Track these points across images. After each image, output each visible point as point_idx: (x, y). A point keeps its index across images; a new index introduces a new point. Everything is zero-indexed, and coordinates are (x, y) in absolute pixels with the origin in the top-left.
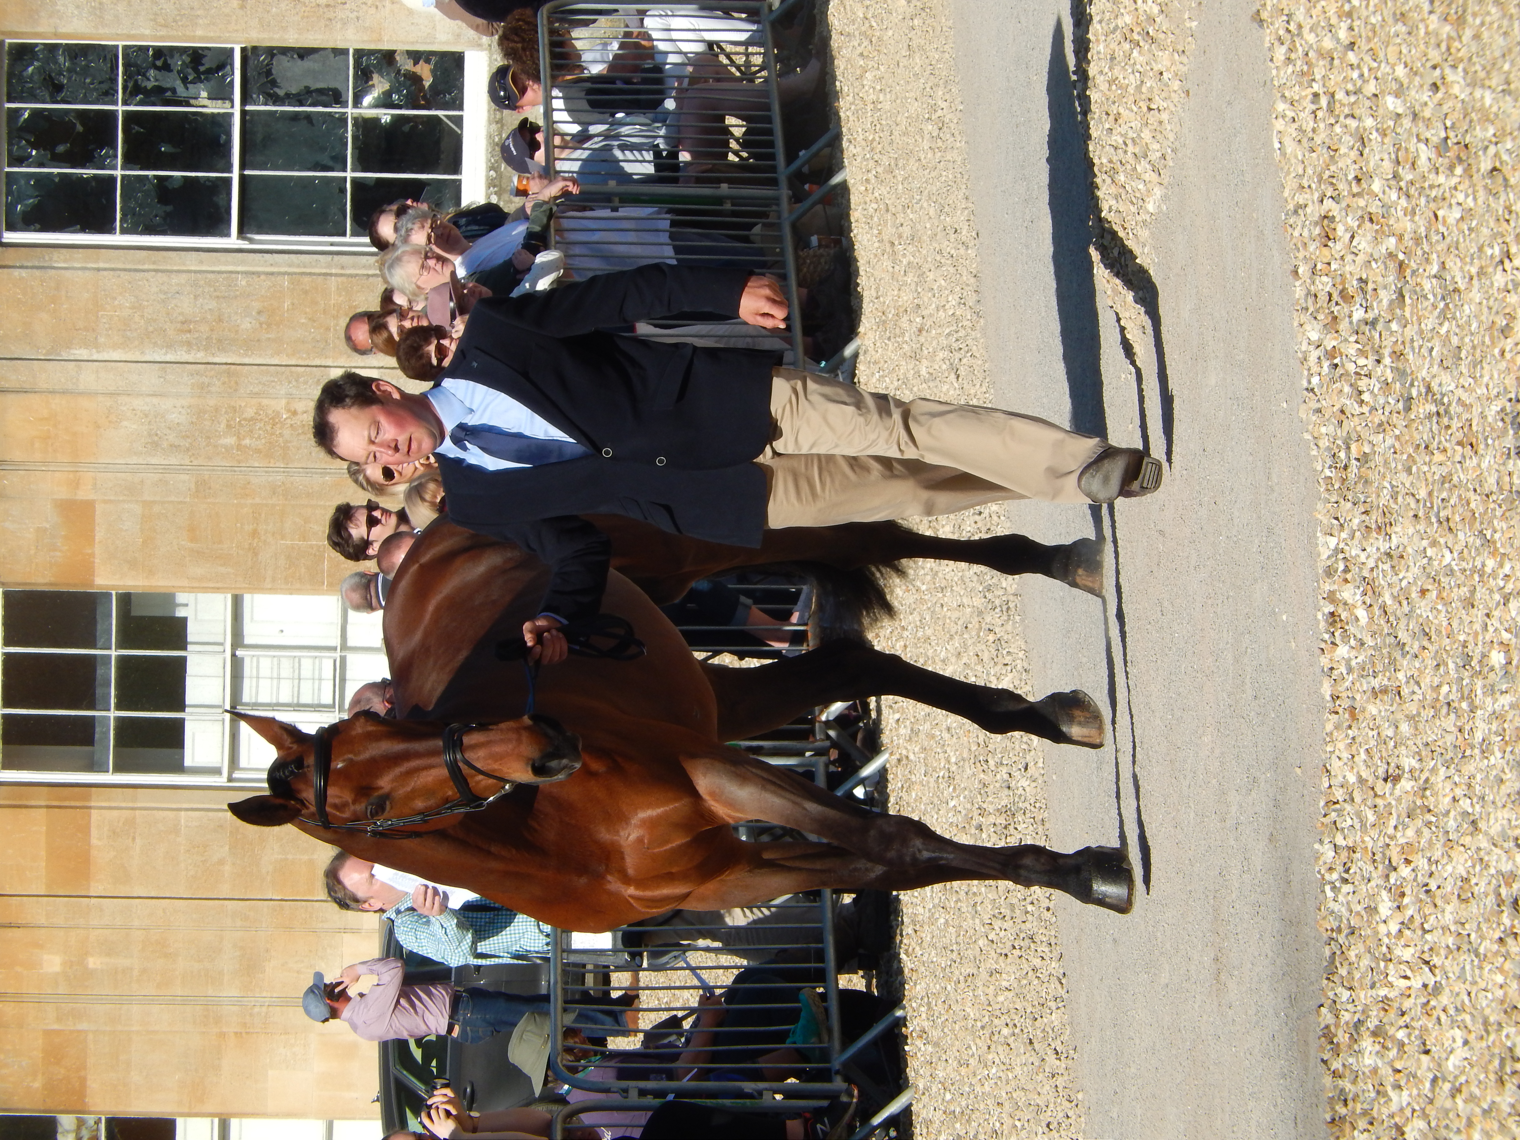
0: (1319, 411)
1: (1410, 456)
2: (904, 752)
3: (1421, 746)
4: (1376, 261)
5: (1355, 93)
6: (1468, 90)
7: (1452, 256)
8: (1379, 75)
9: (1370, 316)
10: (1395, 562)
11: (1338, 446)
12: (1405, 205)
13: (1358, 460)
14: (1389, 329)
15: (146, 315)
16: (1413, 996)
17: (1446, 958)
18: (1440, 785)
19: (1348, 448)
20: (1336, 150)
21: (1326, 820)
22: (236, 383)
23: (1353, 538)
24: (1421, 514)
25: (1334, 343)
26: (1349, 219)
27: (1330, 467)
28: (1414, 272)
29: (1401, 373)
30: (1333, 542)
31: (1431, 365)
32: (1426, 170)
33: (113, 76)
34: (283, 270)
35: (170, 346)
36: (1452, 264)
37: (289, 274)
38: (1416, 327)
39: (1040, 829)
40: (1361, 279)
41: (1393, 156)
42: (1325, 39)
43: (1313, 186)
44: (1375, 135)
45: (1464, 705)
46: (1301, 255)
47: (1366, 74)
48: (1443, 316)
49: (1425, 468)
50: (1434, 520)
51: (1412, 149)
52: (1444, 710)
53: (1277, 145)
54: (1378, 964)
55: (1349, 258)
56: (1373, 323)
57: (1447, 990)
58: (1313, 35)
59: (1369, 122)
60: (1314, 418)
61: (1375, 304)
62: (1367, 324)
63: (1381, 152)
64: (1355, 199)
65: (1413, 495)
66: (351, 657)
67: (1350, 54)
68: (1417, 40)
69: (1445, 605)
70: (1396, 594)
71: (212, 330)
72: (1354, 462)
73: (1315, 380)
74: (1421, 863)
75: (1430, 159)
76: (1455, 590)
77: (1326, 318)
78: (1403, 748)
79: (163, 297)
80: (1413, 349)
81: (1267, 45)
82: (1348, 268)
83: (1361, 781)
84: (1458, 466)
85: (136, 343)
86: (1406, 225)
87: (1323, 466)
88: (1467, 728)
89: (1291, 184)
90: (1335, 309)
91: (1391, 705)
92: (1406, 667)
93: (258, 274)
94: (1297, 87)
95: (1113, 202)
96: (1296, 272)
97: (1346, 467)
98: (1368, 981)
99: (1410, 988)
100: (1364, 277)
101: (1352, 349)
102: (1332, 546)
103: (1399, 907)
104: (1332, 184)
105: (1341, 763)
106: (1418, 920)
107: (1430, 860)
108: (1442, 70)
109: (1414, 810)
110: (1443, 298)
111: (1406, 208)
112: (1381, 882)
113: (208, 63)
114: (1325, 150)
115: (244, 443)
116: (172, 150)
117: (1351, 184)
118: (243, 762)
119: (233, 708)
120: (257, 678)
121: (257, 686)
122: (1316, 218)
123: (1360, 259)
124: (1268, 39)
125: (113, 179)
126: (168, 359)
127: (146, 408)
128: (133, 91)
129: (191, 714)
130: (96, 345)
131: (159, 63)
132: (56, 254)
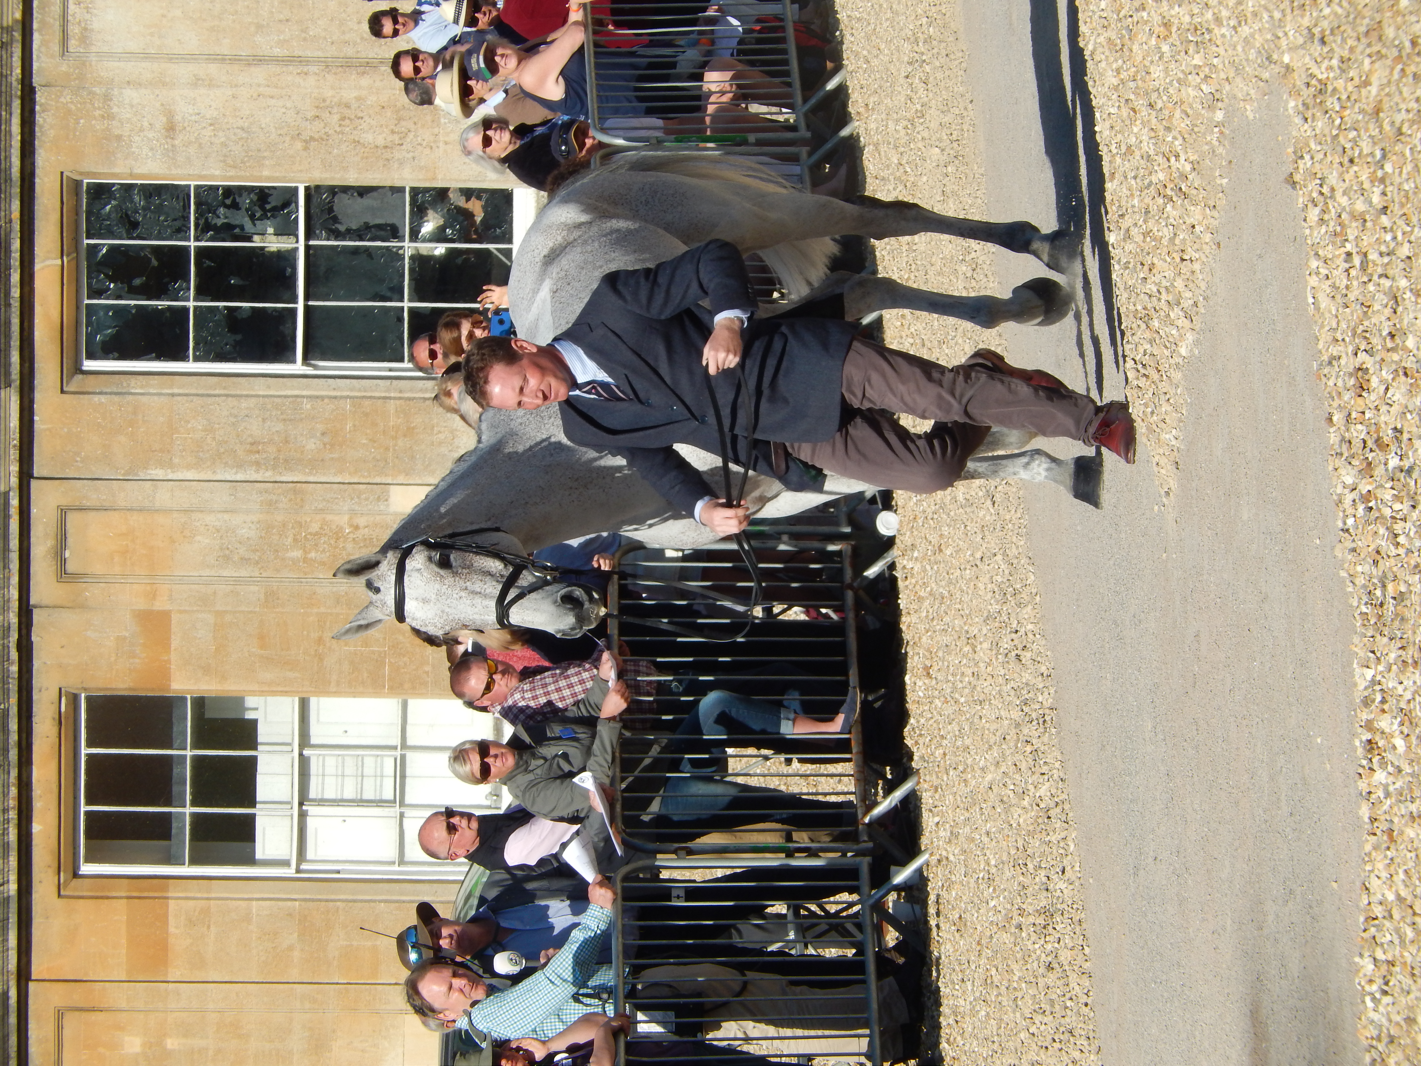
0: (1354, 550)
2: (944, 853)
4: (1411, 413)
5: (1388, 254)
8: (1413, 238)
9: (1406, 464)
11: (1374, 584)
13: (1394, 598)
15: (217, 437)
19: (1384, 586)
20: (1369, 307)
21: (1365, 935)
22: (302, 500)
23: (1390, 671)
25: (1369, 488)
26: (1383, 372)
27: (1366, 603)
30: (1369, 674)
33: (185, 214)
34: (344, 397)
35: (240, 466)
37: (351, 398)
39: (1077, 930)
40: (1395, 428)
42: (1358, 202)
43: (1347, 339)
44: (1408, 295)
46: (1335, 404)
47: (1400, 237)
53: (1311, 300)
55: (1384, 408)
56: (1409, 471)
58: (1346, 198)
59: (1403, 283)
60: (1350, 557)
61: (1410, 453)
62: (1402, 471)
63: (1414, 311)
64: (1390, 354)
66: (413, 755)
67: (1383, 218)
71: (279, 451)
72: (1391, 600)
73: (1350, 521)
77: (1361, 464)
79: (233, 420)
81: (1300, 206)
82: (1383, 418)
83: (1400, 899)
85: (209, 463)
87: (1359, 603)
89: (1325, 337)
90: (1370, 456)
93: (322, 398)
94: (1330, 247)
95: (1147, 346)
96: (1331, 420)
97: (1382, 604)
100: (1399, 426)
101: (1387, 495)
102: (1369, 678)
104: (1365, 338)
105: (1379, 882)
113: (274, 202)
114: (1359, 306)
115: (309, 556)
116: (241, 283)
117: (1385, 339)
118: (310, 855)
119: (301, 804)
120: (323, 775)
121: (323, 784)
122: (1351, 369)
123: (1395, 409)
124: (1301, 200)
125: (186, 310)
126: (238, 478)
127: (218, 523)
128: (205, 228)
129: (261, 810)
130: (171, 466)
131: (229, 201)
132: (133, 380)
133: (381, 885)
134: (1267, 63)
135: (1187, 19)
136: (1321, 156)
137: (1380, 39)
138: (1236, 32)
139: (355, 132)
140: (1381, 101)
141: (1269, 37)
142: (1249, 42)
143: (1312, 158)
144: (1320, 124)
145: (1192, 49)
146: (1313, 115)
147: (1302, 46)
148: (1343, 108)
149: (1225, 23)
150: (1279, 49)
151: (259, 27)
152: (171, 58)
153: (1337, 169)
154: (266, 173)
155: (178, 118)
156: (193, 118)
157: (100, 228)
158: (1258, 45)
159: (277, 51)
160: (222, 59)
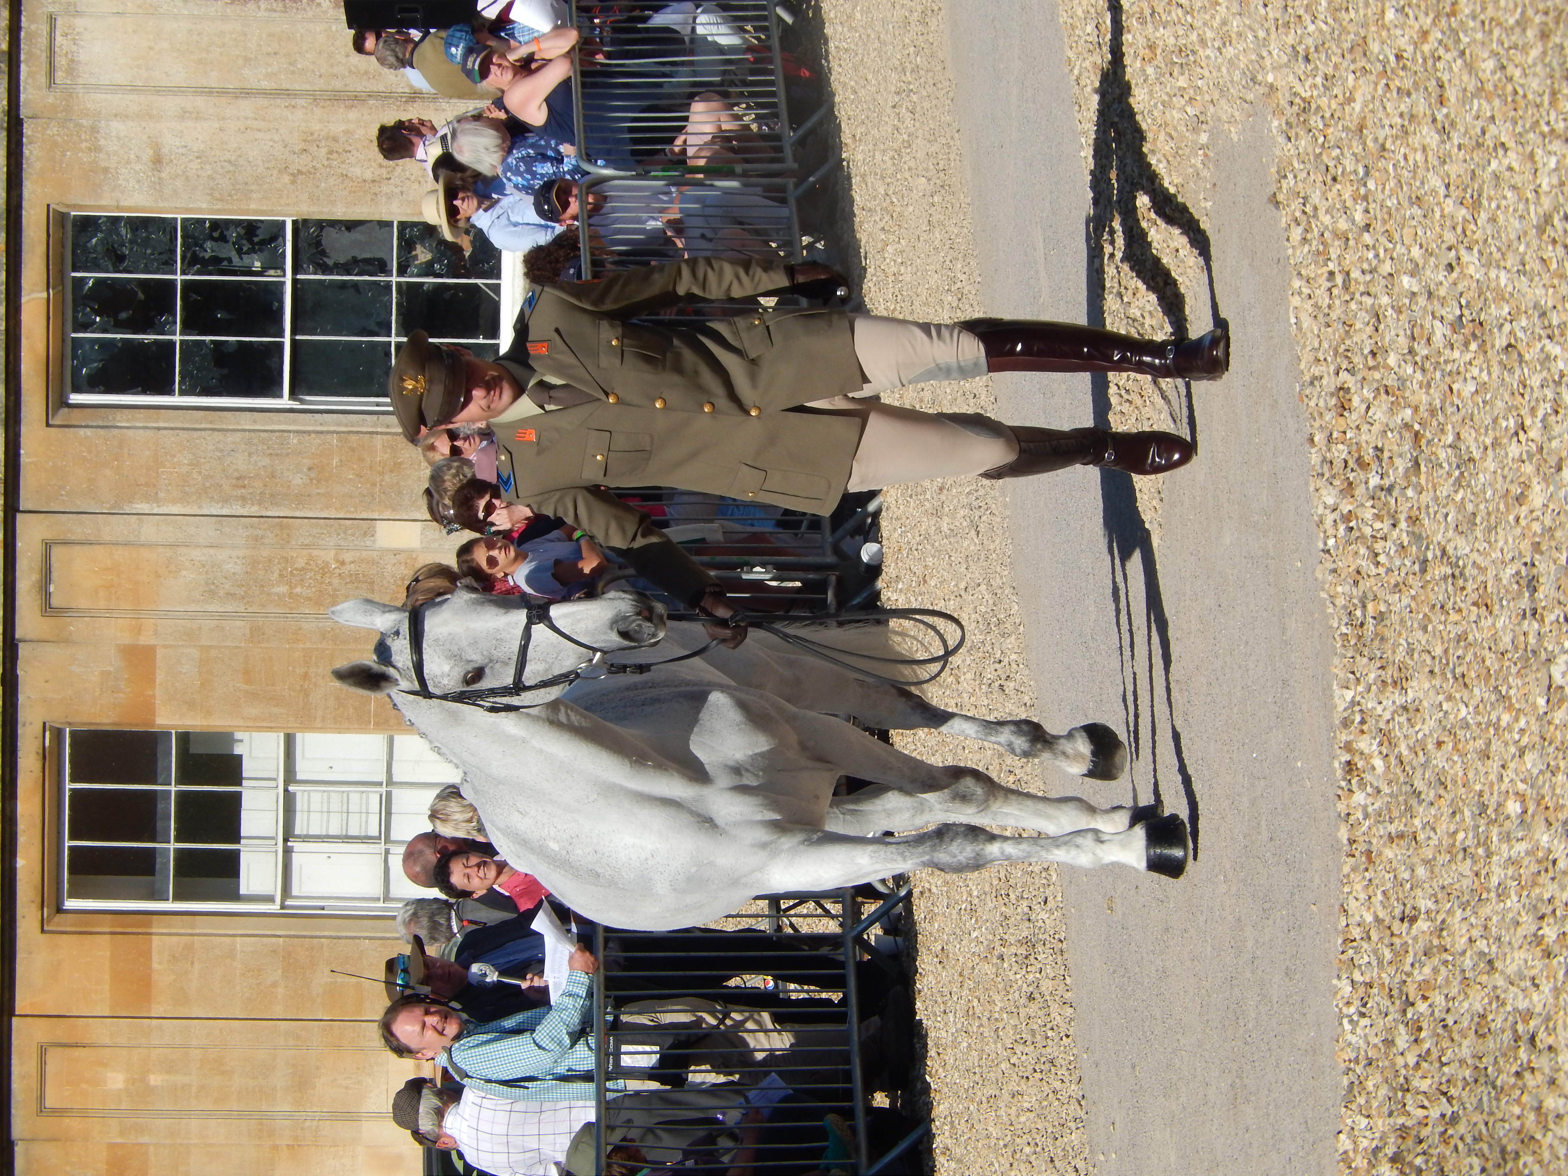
0: (1335, 571)
1: (1425, 615)
2: (927, 885)
3: (1436, 889)
4: (1392, 431)
5: (1370, 272)
6: (1483, 270)
7: (1467, 427)
8: (1395, 255)
9: (1386, 482)
10: (1411, 714)
11: (1354, 605)
12: (1420, 378)
13: (1374, 618)
14: (1405, 495)
15: (203, 471)
16: (1430, 1125)
17: (1463, 1089)
18: (1457, 926)
19: (1364, 607)
20: (1351, 326)
21: (1344, 957)
22: (288, 535)
23: (1369, 691)
24: (1436, 670)
25: (1350, 507)
26: (1365, 391)
27: (1347, 624)
28: (1429, 442)
29: (1417, 538)
30: (1349, 695)
31: (1447, 530)
32: (1441, 346)
33: (172, 247)
34: (331, 429)
35: (225, 500)
36: (1467, 435)
37: (337, 432)
38: (1431, 493)
39: (1059, 960)
40: (1376, 447)
41: (1409, 332)
42: (1341, 220)
43: (1329, 359)
44: (1390, 312)
45: (1480, 851)
46: (1316, 424)
47: (1382, 254)
48: (1458, 484)
49: (1441, 627)
50: (1449, 675)
51: (1427, 325)
52: (1460, 856)
53: (1293, 321)
54: (1396, 1094)
55: (1365, 427)
56: (1390, 490)
57: (1464, 1120)
58: (1328, 216)
59: (1385, 300)
60: (1330, 578)
61: (1391, 472)
62: (1382, 489)
63: (1396, 328)
64: (1371, 372)
65: (1429, 652)
66: (396, 792)
67: (1366, 235)
68: (1432, 223)
69: (1460, 756)
70: (1412, 745)
71: (265, 486)
72: (1371, 620)
73: (1331, 542)
74: (1438, 999)
75: (1445, 336)
76: (1471, 742)
77: (1342, 484)
78: (1419, 890)
79: (219, 454)
80: (1428, 514)
81: (1284, 226)
82: (1363, 437)
83: (1378, 920)
84: (1474, 625)
85: (194, 497)
86: (1422, 398)
87: (1339, 623)
88: (1483, 872)
89: (1307, 357)
90: (1351, 476)
91: (1408, 849)
92: (1422, 814)
93: (309, 433)
94: (1313, 266)
96: (1312, 440)
97: (1362, 625)
98: (1385, 1110)
99: (1427, 1117)
100: (1380, 445)
101: (1368, 514)
102: (1348, 698)
103: (1416, 1041)
104: (1347, 357)
105: (1358, 904)
106: (1435, 1054)
107: (1447, 996)
108: (1457, 251)
109: (1431, 949)
110: (1458, 467)
111: (1422, 381)
112: (1397, 1016)
113: (261, 235)
114: (1340, 325)
115: (295, 591)
116: (228, 317)
117: (1366, 358)
118: (295, 891)
119: (286, 840)
120: (309, 811)
121: (309, 820)
122: (1332, 389)
123: (1376, 428)
124: (1284, 220)
125: (172, 344)
126: (224, 513)
127: (203, 558)
128: (192, 261)
129: (246, 845)
130: (157, 500)
131: (216, 235)
132: (119, 414)
133: (366, 921)
134: (1251, 84)
135: (1172, 41)
136: (1304, 175)
137: (1365, 54)
138: (1221, 53)
139: (343, 166)
140: (1365, 117)
141: (1254, 57)
142: (1233, 63)
143: (1295, 177)
144: (1303, 143)
145: (1176, 70)
146: (1297, 134)
148: (1326, 125)
149: (1209, 44)
150: (1263, 69)
151: (247, 60)
152: (158, 90)
153: (1320, 188)
154: (253, 206)
155: (165, 151)
156: (180, 151)
157: (86, 261)
158: (1242, 66)
159: (265, 84)
160: (209, 92)
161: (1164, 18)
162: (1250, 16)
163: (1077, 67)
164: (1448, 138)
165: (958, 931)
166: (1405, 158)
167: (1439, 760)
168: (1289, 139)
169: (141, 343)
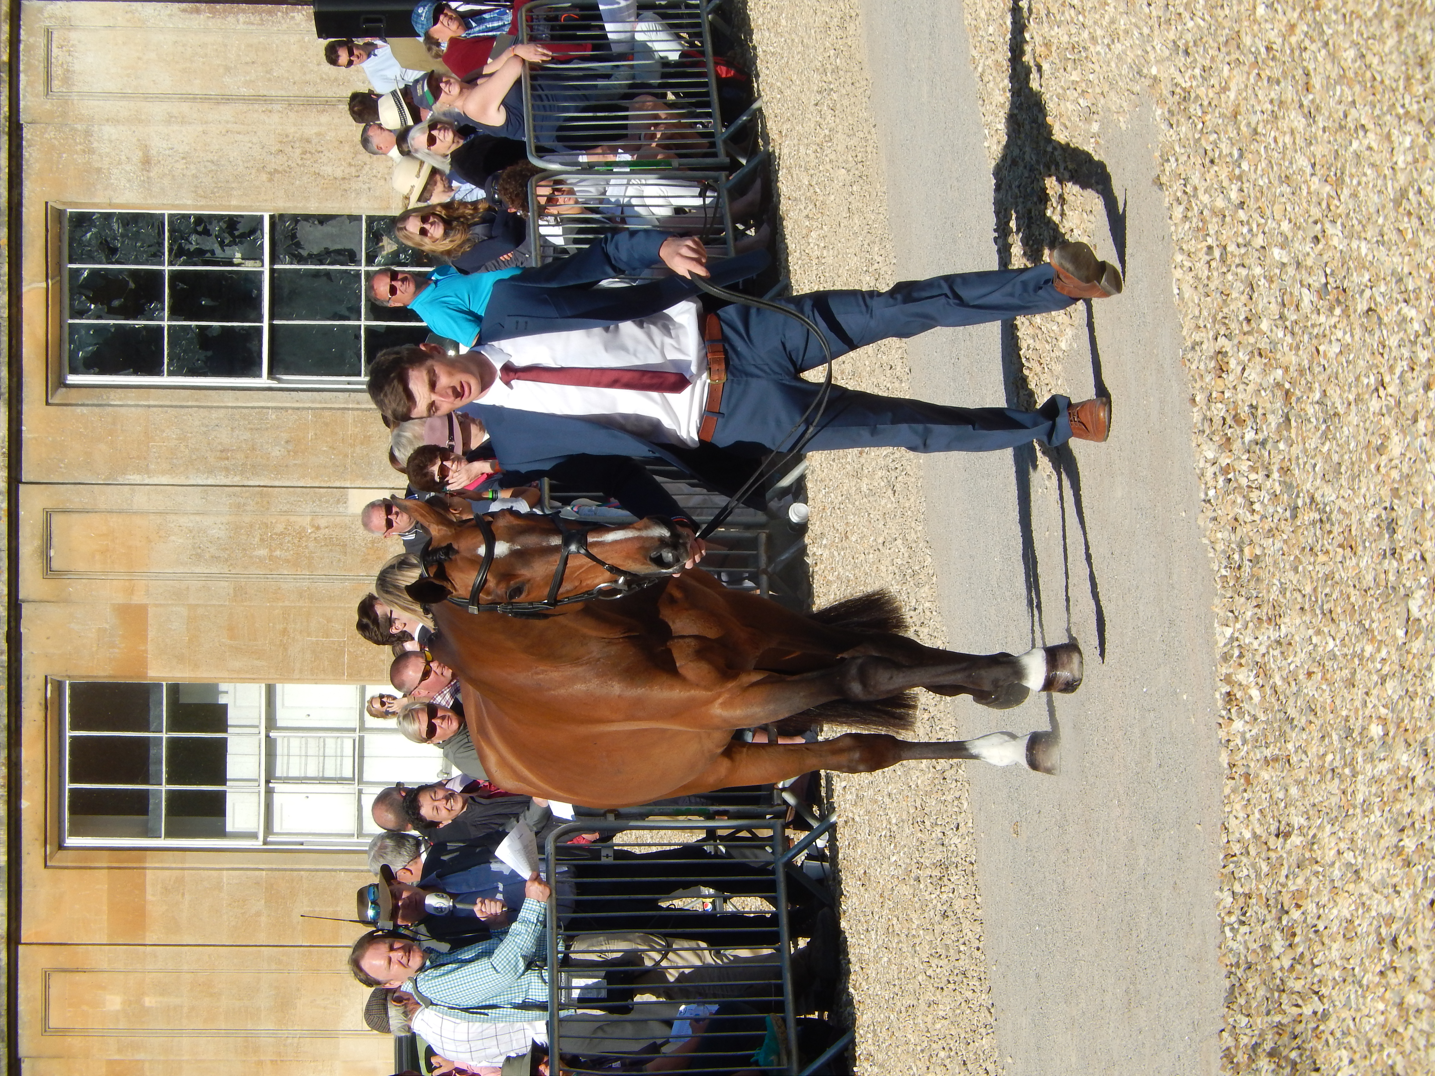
0: (1215, 519)
1: (1296, 557)
2: (851, 815)
3: (1308, 807)
4: (1265, 389)
5: (1245, 246)
6: (1346, 242)
7: (1332, 385)
8: (1266, 230)
9: (1260, 437)
10: (1284, 648)
11: (1232, 549)
12: (1290, 341)
13: (1250, 561)
14: (1277, 448)
15: (190, 445)
16: (1304, 1022)
17: (1333, 988)
18: (1326, 840)
19: (1241, 551)
20: (1228, 295)
21: (1225, 871)
22: (268, 503)
23: (1246, 627)
24: (1306, 607)
25: (1228, 461)
26: (1241, 354)
27: (1226, 567)
29: (1288, 486)
30: (1228, 631)
31: (1315, 479)
32: (1309, 311)
33: (160, 241)
34: (307, 405)
35: (211, 471)
36: (1332, 392)
37: (312, 409)
38: (1301, 446)
39: (970, 881)
40: (1251, 405)
41: (1279, 300)
42: (1218, 199)
43: (1208, 326)
44: (1262, 281)
45: (1347, 771)
46: (1198, 386)
47: (1255, 229)
48: (1325, 437)
49: (1311, 568)
50: (1318, 612)
51: (1296, 293)
52: (1329, 775)
53: (1176, 291)
54: (1273, 994)
55: (1241, 387)
56: (1263, 443)
57: (1334, 1016)
58: (1207, 196)
59: (1258, 271)
60: (1211, 525)
61: (1264, 427)
62: (1257, 444)
63: (1268, 296)
64: (1246, 337)
65: (1300, 591)
66: (368, 737)
67: (1240, 212)
68: (1300, 199)
69: (1329, 685)
70: (1285, 676)
71: (247, 457)
72: (1248, 563)
73: (1211, 493)
75: (1312, 302)
76: (1338, 672)
77: (1221, 439)
78: (1293, 808)
79: (205, 429)
80: (1298, 465)
81: (1167, 205)
82: (1240, 396)
83: (1256, 836)
84: (1339, 565)
85: (182, 469)
86: (1292, 359)
87: (1220, 567)
88: (1350, 790)
89: (1188, 324)
90: (1229, 432)
91: (1282, 771)
92: (1295, 739)
93: (286, 409)
94: (1193, 241)
95: (1031, 341)
96: (1194, 400)
97: (1239, 567)
98: (1264, 1009)
99: (1301, 1015)
100: (1254, 403)
101: (1244, 466)
102: (1228, 635)
103: (1290, 945)
104: (1225, 324)
105: (1238, 822)
106: (1308, 956)
107: (1318, 904)
108: (1322, 224)
109: (1303, 861)
110: (1325, 421)
111: (1291, 344)
112: (1274, 923)
113: (241, 229)
114: (1218, 295)
115: (275, 554)
116: (212, 303)
117: (1241, 324)
118: (277, 828)
119: (268, 782)
120: (288, 755)
121: (288, 763)
122: (1211, 353)
123: (1251, 388)
124: (1167, 200)
125: (161, 329)
126: (209, 483)
127: (191, 525)
128: (179, 253)
129: (231, 787)
130: (148, 471)
131: (200, 229)
132: (112, 393)
133: (341, 855)
134: (1138, 77)
135: (1066, 38)
136: (1185, 158)
137: (1238, 47)
138: (1110, 50)
139: (316, 165)
140: (1239, 104)
141: (1139, 52)
142: (1121, 58)
143: (1177, 160)
144: (1184, 129)
145: (1070, 66)
146: (1178, 121)
147: (1168, 59)
148: (1205, 113)
149: (1099, 41)
150: (1148, 63)
151: (228, 69)
152: (147, 97)
153: (1199, 170)
154: (234, 202)
155: (153, 152)
156: (167, 152)
157: (82, 254)
158: (1129, 61)
159: (244, 91)
160: (193, 98)
161: (1058, 18)
162: (1135, 15)
163: (981, 65)
164: (1314, 121)
165: (879, 856)
166: (1275, 141)
167: (1309, 688)
168: (1171, 125)
169: (133, 328)
